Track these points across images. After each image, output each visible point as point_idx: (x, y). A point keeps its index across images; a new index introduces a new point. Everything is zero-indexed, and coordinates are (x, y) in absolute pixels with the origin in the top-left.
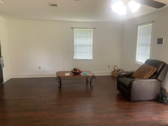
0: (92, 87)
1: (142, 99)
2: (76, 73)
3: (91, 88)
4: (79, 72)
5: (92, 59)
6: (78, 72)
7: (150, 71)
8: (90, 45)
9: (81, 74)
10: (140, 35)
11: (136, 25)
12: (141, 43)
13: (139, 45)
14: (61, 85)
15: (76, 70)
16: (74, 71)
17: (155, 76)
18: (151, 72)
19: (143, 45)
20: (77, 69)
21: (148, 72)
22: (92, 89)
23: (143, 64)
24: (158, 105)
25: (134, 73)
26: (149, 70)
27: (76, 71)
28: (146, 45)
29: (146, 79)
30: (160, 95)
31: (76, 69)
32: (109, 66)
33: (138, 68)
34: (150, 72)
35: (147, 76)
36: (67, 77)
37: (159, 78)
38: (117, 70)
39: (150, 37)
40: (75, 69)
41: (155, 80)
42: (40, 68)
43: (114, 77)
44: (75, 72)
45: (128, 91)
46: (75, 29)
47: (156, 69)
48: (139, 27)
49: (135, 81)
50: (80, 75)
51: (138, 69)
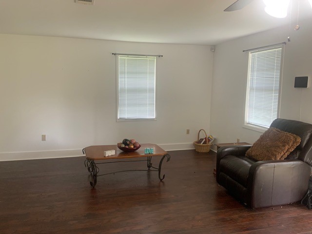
0: (162, 177)
1: (274, 203)
2: (128, 149)
3: (161, 180)
4: (134, 147)
5: (155, 117)
6: (132, 147)
7: (288, 144)
8: (151, 90)
9: (137, 151)
10: (253, 71)
11: (243, 51)
12: (255, 86)
13: (252, 89)
14: (95, 176)
15: (128, 142)
16: (123, 146)
17: (298, 154)
18: (290, 145)
19: (260, 90)
20: (131, 142)
21: (284, 146)
22: (161, 184)
23: (267, 130)
24: (307, 213)
25: (249, 147)
26: (285, 143)
27: (128, 145)
28: (268, 90)
29: (280, 161)
30: (308, 192)
31: (128, 140)
32: (188, 132)
33: (258, 138)
34: (287, 147)
35: (282, 153)
36: (109, 158)
37: (307, 158)
38: (204, 140)
39: (276, 74)
40: (125, 142)
41: (299, 163)
42: (44, 138)
43: (198, 152)
44: (127, 147)
45: (245, 189)
46: (120, 57)
47: (299, 140)
48: (250, 55)
49: (261, 167)
50: (137, 154)
51: (258, 140)
